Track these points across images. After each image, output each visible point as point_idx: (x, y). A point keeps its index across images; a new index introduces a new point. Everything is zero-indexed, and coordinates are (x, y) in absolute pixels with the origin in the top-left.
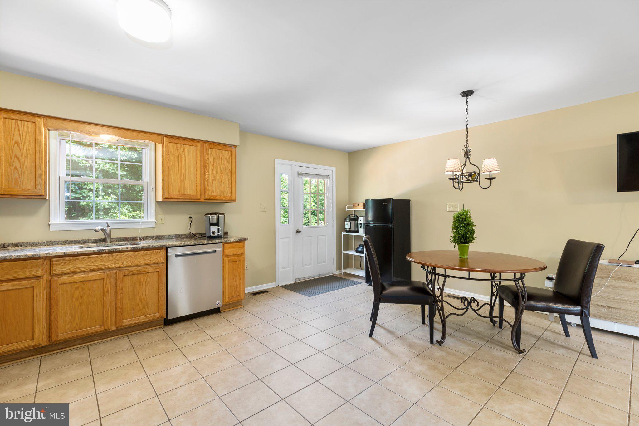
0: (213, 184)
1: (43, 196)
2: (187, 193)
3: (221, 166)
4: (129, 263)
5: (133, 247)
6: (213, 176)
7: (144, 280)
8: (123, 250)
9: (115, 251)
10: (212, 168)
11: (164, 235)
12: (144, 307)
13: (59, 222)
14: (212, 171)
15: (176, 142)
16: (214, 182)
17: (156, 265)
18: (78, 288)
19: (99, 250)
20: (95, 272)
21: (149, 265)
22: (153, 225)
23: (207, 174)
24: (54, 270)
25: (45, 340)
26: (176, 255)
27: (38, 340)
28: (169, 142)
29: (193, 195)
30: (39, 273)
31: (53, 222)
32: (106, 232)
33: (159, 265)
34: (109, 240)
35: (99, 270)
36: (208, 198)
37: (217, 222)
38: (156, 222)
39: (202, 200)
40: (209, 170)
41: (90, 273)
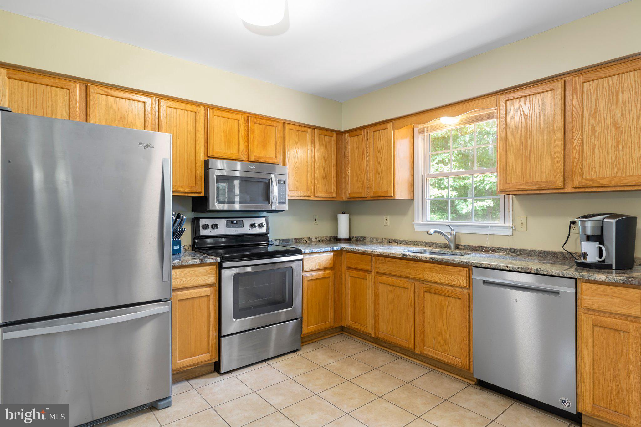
0: (594, 154)
1: (392, 196)
2: (537, 179)
4: (429, 277)
5: (431, 258)
6: (595, 137)
7: (445, 305)
8: (422, 260)
9: (415, 259)
10: (593, 121)
11: (524, 250)
12: (445, 342)
13: (422, 223)
14: (593, 126)
15: (517, 96)
16: (596, 149)
17: (457, 289)
18: (391, 291)
19: (404, 255)
20: (402, 279)
21: (452, 286)
22: (509, 232)
23: (578, 136)
24: (377, 268)
25: (374, 332)
26: (484, 282)
27: (369, 329)
28: (506, 101)
29: (548, 182)
30: (369, 268)
31: (416, 222)
32: (447, 237)
33: (460, 290)
34: (452, 246)
35: (405, 278)
36: (581, 185)
37: (599, 233)
38: (514, 229)
39: (569, 189)
40: (582, 127)
41: (400, 279)
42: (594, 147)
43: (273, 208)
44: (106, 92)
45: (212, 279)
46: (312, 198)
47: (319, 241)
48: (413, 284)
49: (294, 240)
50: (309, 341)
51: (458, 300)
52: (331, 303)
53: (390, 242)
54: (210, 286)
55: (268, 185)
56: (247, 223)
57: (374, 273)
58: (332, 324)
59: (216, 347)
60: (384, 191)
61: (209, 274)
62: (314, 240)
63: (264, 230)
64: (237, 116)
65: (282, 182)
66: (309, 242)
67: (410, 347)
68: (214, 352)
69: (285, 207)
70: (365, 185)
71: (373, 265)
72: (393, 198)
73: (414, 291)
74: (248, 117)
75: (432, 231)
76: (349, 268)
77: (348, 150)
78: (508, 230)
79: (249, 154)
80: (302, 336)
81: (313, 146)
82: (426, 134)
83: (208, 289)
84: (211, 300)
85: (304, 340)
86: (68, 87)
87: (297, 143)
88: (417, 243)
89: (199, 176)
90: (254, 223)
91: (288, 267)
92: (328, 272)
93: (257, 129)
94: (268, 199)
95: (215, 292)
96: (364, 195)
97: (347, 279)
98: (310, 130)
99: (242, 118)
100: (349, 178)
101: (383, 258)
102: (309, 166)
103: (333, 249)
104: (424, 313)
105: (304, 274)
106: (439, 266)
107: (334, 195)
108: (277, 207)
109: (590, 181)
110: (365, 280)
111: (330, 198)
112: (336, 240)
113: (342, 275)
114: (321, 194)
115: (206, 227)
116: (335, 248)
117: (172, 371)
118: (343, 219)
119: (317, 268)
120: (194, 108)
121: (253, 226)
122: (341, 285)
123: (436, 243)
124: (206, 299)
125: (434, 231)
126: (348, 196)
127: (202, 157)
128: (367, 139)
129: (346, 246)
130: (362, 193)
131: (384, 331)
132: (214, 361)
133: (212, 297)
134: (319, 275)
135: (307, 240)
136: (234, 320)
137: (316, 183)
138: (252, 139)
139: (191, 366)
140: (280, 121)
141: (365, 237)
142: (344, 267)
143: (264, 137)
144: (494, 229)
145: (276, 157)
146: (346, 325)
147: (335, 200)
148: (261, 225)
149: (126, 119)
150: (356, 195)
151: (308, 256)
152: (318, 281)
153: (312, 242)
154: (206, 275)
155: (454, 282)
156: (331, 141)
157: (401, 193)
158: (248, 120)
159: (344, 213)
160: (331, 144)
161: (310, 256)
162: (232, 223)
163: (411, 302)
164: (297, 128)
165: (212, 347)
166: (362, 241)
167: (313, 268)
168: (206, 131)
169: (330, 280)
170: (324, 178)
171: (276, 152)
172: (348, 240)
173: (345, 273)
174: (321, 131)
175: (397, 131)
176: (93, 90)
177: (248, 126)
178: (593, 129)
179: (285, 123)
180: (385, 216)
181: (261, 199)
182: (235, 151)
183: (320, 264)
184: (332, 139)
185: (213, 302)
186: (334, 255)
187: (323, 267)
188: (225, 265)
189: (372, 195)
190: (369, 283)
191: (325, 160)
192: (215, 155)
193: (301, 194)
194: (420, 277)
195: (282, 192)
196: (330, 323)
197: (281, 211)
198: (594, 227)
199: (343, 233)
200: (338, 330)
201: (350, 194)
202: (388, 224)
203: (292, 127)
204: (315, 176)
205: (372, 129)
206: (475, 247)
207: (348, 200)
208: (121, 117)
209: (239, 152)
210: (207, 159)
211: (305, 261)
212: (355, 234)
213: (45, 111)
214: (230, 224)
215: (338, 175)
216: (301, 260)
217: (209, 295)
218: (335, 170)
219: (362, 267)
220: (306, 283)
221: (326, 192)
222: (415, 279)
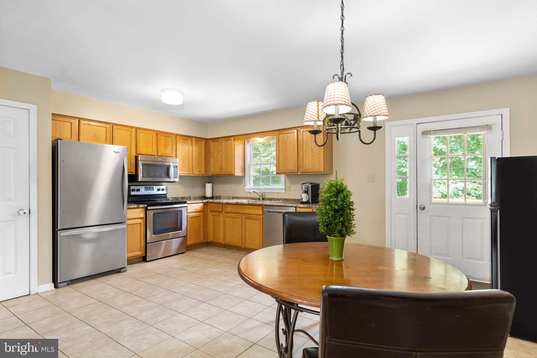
0: (306, 160)
1: (233, 174)
2: (289, 169)
3: (312, 144)
4: (248, 212)
6: (306, 153)
7: (254, 223)
11: (289, 199)
13: (248, 187)
14: (306, 149)
15: (283, 133)
16: (307, 158)
17: (258, 216)
18: (231, 220)
19: (237, 202)
20: (236, 214)
21: (256, 215)
22: (284, 191)
23: (301, 152)
24: (225, 210)
25: (223, 242)
26: (268, 211)
27: (221, 241)
28: (279, 134)
29: (293, 170)
30: (221, 210)
31: (246, 187)
32: (259, 194)
33: (260, 216)
34: (261, 198)
35: (238, 213)
36: (302, 171)
37: (307, 190)
38: (285, 189)
39: (299, 173)
40: (303, 149)
41: (235, 214)
42: (306, 157)
43: (172, 180)
44: (88, 123)
45: (142, 215)
46: (191, 175)
47: (195, 199)
48: (241, 216)
49: (181, 198)
50: (191, 249)
51: (258, 221)
52: (202, 230)
53: (233, 198)
54: (141, 218)
55: (168, 168)
56: (156, 188)
57: (223, 212)
58: (202, 241)
59: (144, 248)
60: (230, 172)
61: (141, 212)
62: (192, 198)
63: (164, 192)
64: (152, 133)
65: (176, 167)
66: (190, 198)
67: (240, 245)
68: (143, 251)
69: (177, 180)
70: (220, 168)
71: (223, 209)
72: (234, 175)
73: (242, 219)
74: (157, 133)
75: (251, 191)
76: (211, 211)
77: (211, 149)
78: (283, 190)
79: (158, 152)
80: (187, 246)
81: (192, 146)
82: (250, 143)
83: (141, 220)
84: (142, 226)
85: (188, 249)
86: (71, 122)
87: (183, 145)
88: (246, 198)
89: (133, 164)
90: (160, 188)
91: (180, 210)
92: (200, 213)
93: (162, 139)
94: (168, 175)
95: (144, 222)
96: (219, 173)
97: (210, 217)
98: (190, 138)
99: (154, 134)
100: (212, 164)
101: (228, 205)
102: (190, 157)
103: (203, 201)
104: (245, 229)
105: (188, 214)
106: (251, 206)
107: (204, 173)
108: (173, 180)
109: (305, 170)
110: (219, 217)
111: (201, 175)
112: (205, 198)
113: (208, 215)
114: (196, 173)
115: (133, 190)
116: (204, 201)
117: (127, 258)
118: (209, 187)
119: (195, 211)
120: (130, 129)
121: (158, 190)
122: (207, 220)
123: (255, 198)
124: (139, 225)
125: (252, 191)
126: (211, 174)
127: (134, 154)
128: (221, 144)
129: (211, 200)
130: (218, 172)
131: (229, 240)
132: (143, 256)
133: (142, 224)
134: (196, 214)
135: (188, 198)
136: (153, 235)
137: (193, 167)
138: (159, 144)
139: (132, 257)
140: (174, 134)
141: (221, 196)
142: (209, 211)
143: (166, 143)
144: (278, 190)
145: (172, 153)
146: (210, 241)
147: (204, 176)
148: (163, 190)
149: (97, 136)
150: (215, 174)
151: (190, 205)
152: (195, 218)
153: (191, 199)
154: (139, 213)
155: (257, 213)
156: (202, 144)
157: (238, 173)
158: (157, 134)
159: (209, 183)
160: (202, 145)
161: (191, 205)
162: (148, 188)
163: (240, 224)
164: (183, 137)
165: (142, 248)
166: (219, 198)
167: (193, 211)
168: (136, 141)
169: (202, 218)
170: (198, 164)
171: (172, 151)
172: (212, 198)
173: (209, 214)
174: (197, 139)
175: (235, 142)
176: (82, 122)
177: (157, 137)
178: (306, 150)
179: (177, 135)
180: (231, 185)
181: (164, 175)
182: (151, 151)
183: (196, 209)
184: (202, 143)
185: (143, 226)
186: (203, 205)
187: (198, 210)
188: (149, 208)
189: (224, 173)
190: (221, 218)
191: (198, 154)
192: (141, 153)
193: (185, 173)
194: (244, 212)
195: (175, 172)
196: (201, 240)
197: (175, 182)
198: (305, 188)
199: (209, 194)
200: (206, 244)
201: (212, 173)
202: (233, 189)
203: (181, 137)
204: (193, 163)
205: (224, 139)
206: (271, 198)
207: (211, 176)
208: (95, 135)
209: (153, 151)
210: (136, 155)
211: (188, 207)
212: (215, 195)
213: (60, 134)
214: (146, 189)
215: (205, 162)
216: (186, 206)
217: (141, 223)
218: (204, 159)
219: (218, 210)
220: (189, 218)
221: (199, 172)
222: (242, 213)
